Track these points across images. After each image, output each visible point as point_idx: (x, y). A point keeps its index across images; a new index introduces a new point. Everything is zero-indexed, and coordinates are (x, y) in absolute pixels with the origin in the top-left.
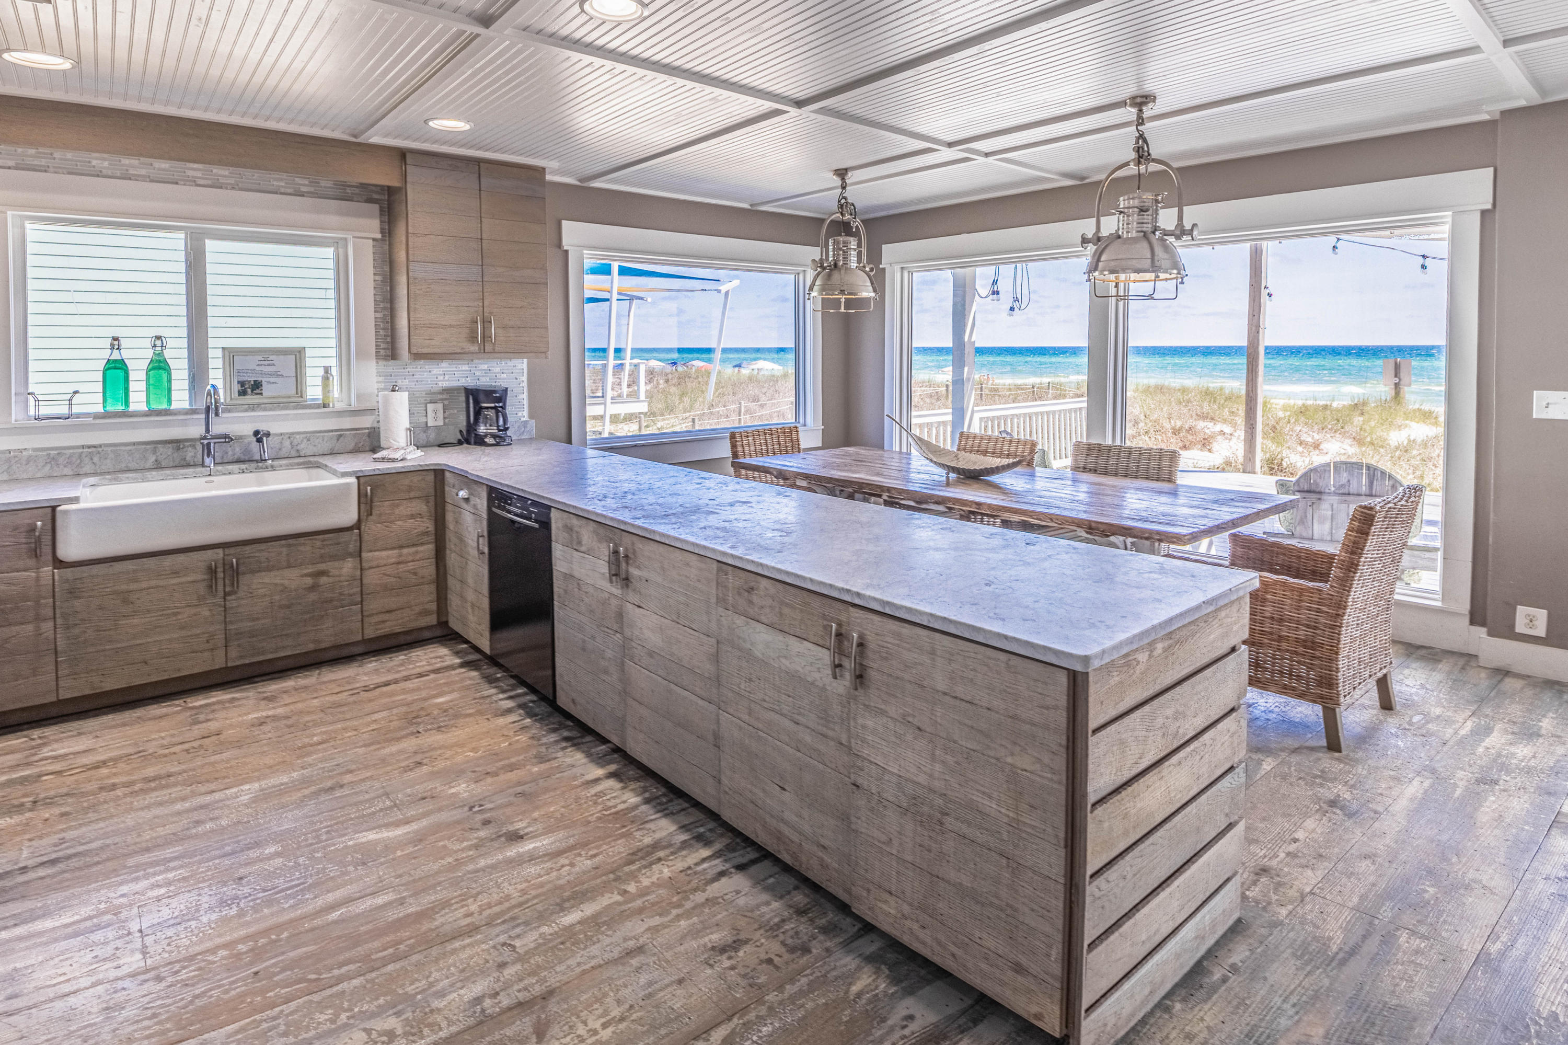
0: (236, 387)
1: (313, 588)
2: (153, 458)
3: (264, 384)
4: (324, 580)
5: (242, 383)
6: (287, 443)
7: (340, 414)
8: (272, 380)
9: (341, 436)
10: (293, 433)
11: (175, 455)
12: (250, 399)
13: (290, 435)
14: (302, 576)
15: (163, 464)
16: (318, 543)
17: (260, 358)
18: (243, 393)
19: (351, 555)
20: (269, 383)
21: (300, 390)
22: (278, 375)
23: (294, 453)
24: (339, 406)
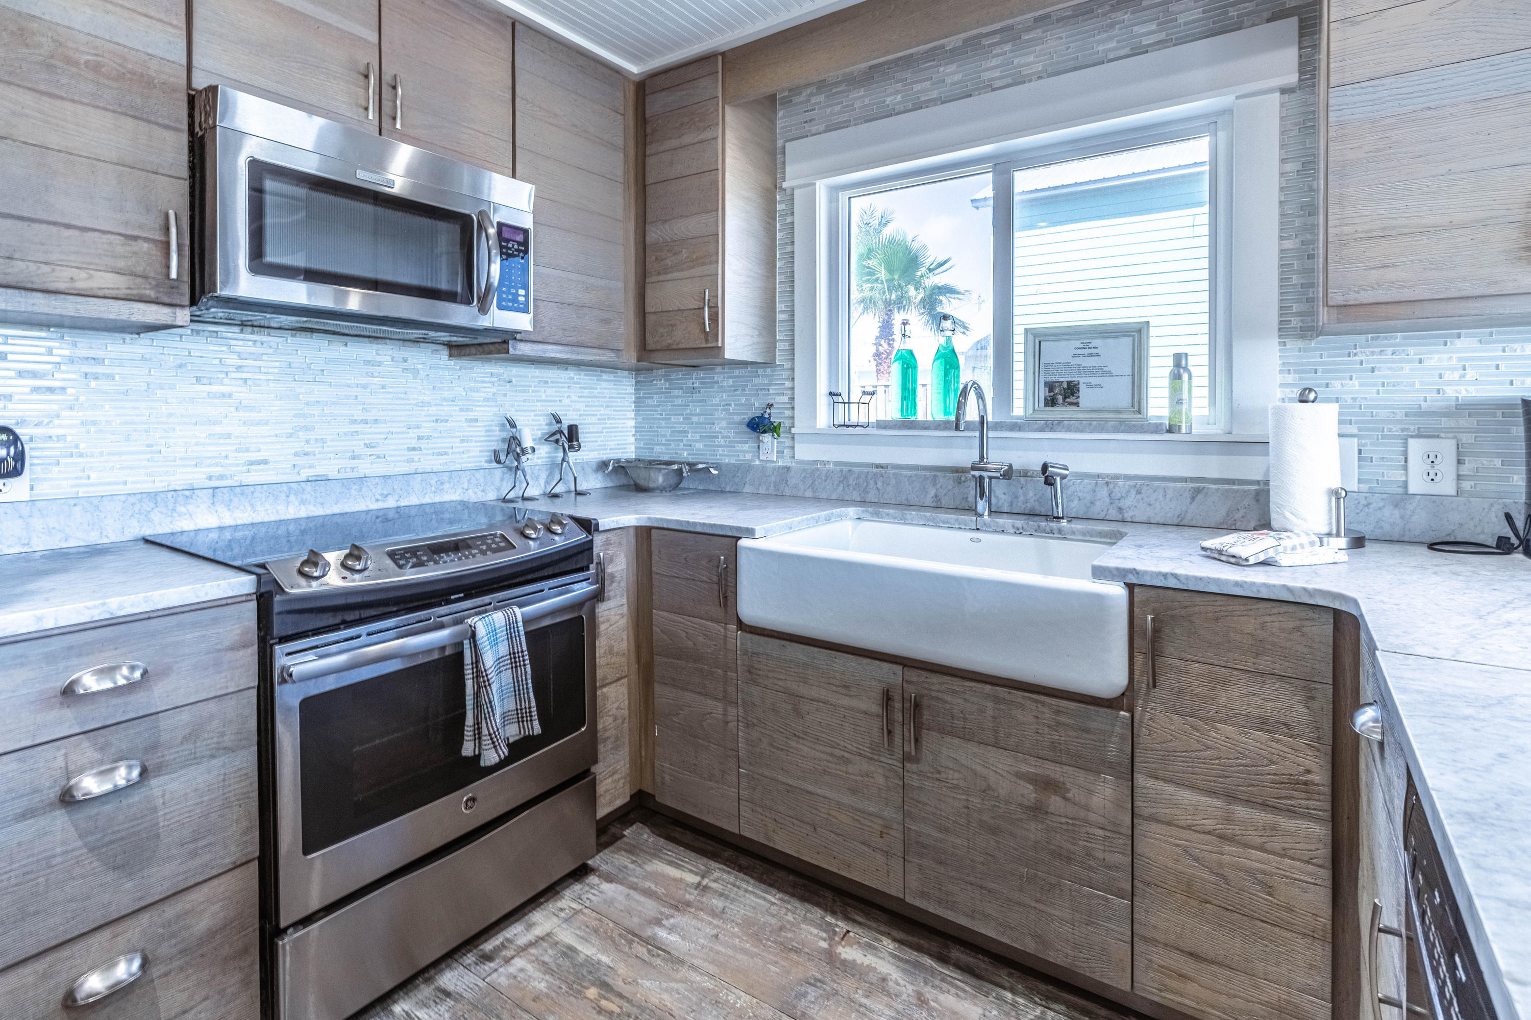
0: (1043, 392)
1: (1037, 811)
2: (932, 493)
3: (1082, 387)
4: (1055, 802)
5: (1051, 386)
6: (1103, 493)
7: (1202, 445)
8: (1094, 381)
9: (1198, 491)
10: (1117, 477)
11: (956, 491)
12: (1060, 412)
13: (1110, 480)
14: (1020, 775)
15: (944, 502)
16: (1048, 714)
17: (1078, 344)
18: (1051, 402)
19: (1111, 767)
20: (1089, 385)
21: (1137, 402)
22: (1103, 372)
23: (1113, 514)
24: (1199, 430)
